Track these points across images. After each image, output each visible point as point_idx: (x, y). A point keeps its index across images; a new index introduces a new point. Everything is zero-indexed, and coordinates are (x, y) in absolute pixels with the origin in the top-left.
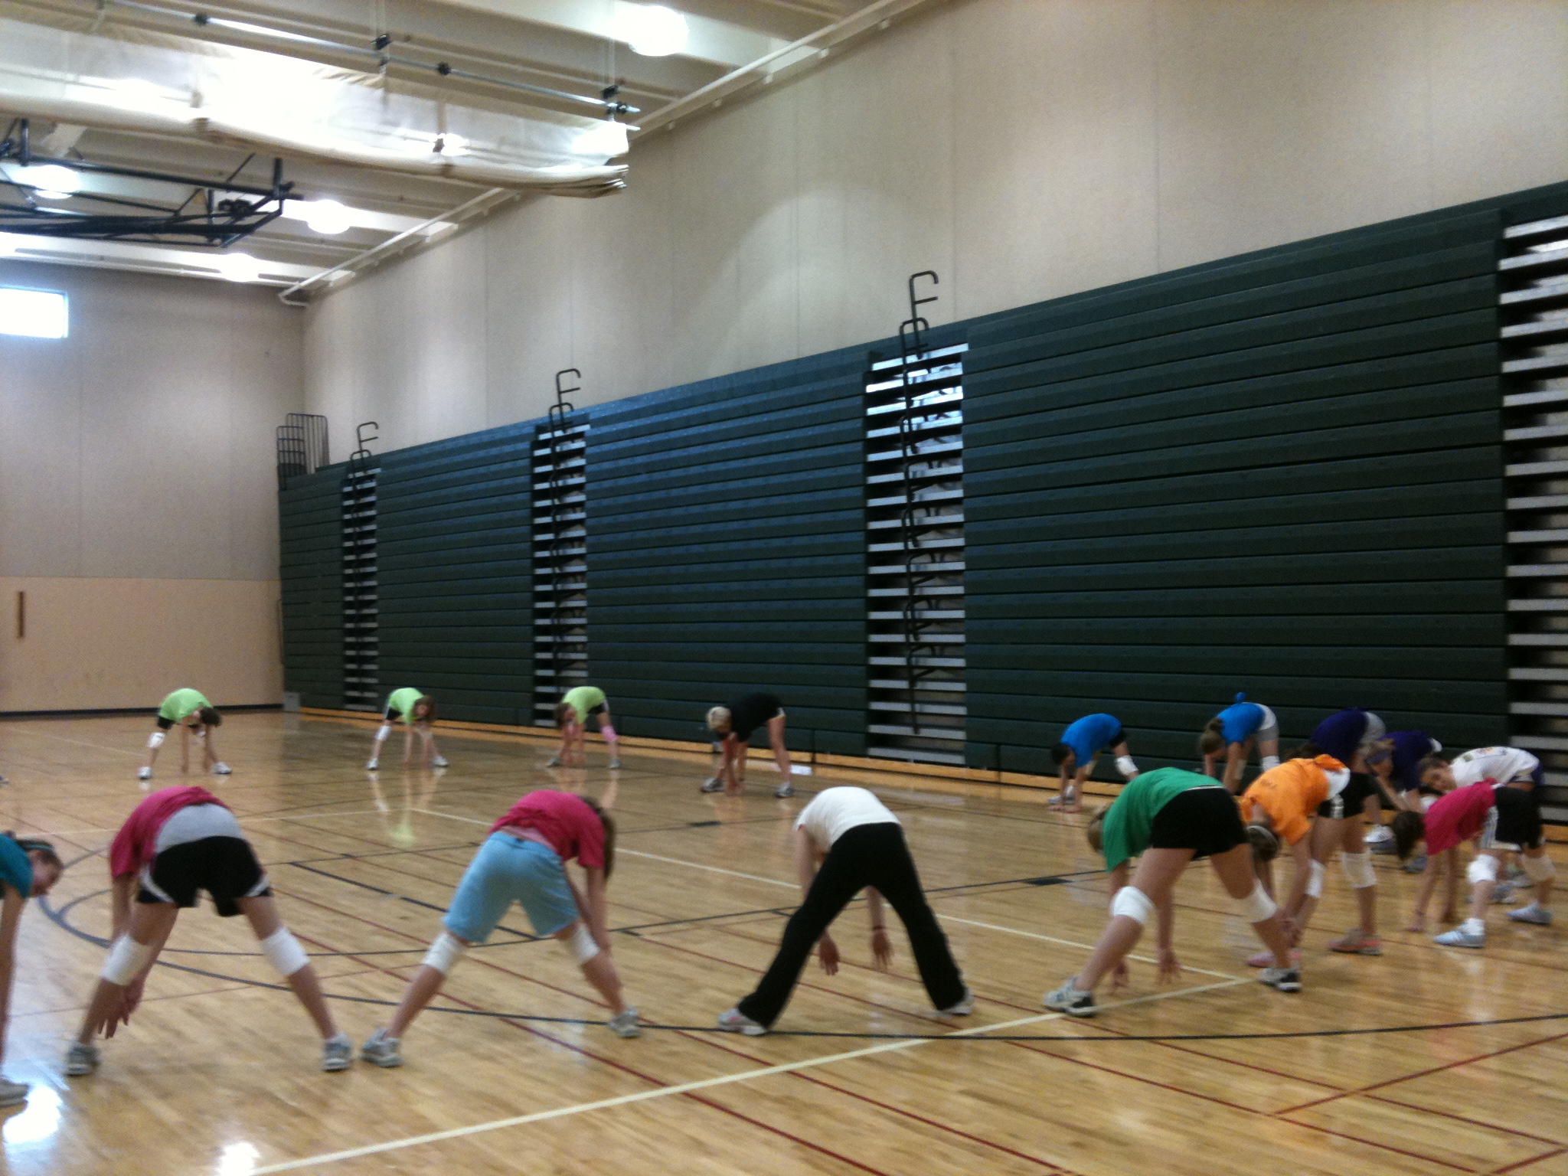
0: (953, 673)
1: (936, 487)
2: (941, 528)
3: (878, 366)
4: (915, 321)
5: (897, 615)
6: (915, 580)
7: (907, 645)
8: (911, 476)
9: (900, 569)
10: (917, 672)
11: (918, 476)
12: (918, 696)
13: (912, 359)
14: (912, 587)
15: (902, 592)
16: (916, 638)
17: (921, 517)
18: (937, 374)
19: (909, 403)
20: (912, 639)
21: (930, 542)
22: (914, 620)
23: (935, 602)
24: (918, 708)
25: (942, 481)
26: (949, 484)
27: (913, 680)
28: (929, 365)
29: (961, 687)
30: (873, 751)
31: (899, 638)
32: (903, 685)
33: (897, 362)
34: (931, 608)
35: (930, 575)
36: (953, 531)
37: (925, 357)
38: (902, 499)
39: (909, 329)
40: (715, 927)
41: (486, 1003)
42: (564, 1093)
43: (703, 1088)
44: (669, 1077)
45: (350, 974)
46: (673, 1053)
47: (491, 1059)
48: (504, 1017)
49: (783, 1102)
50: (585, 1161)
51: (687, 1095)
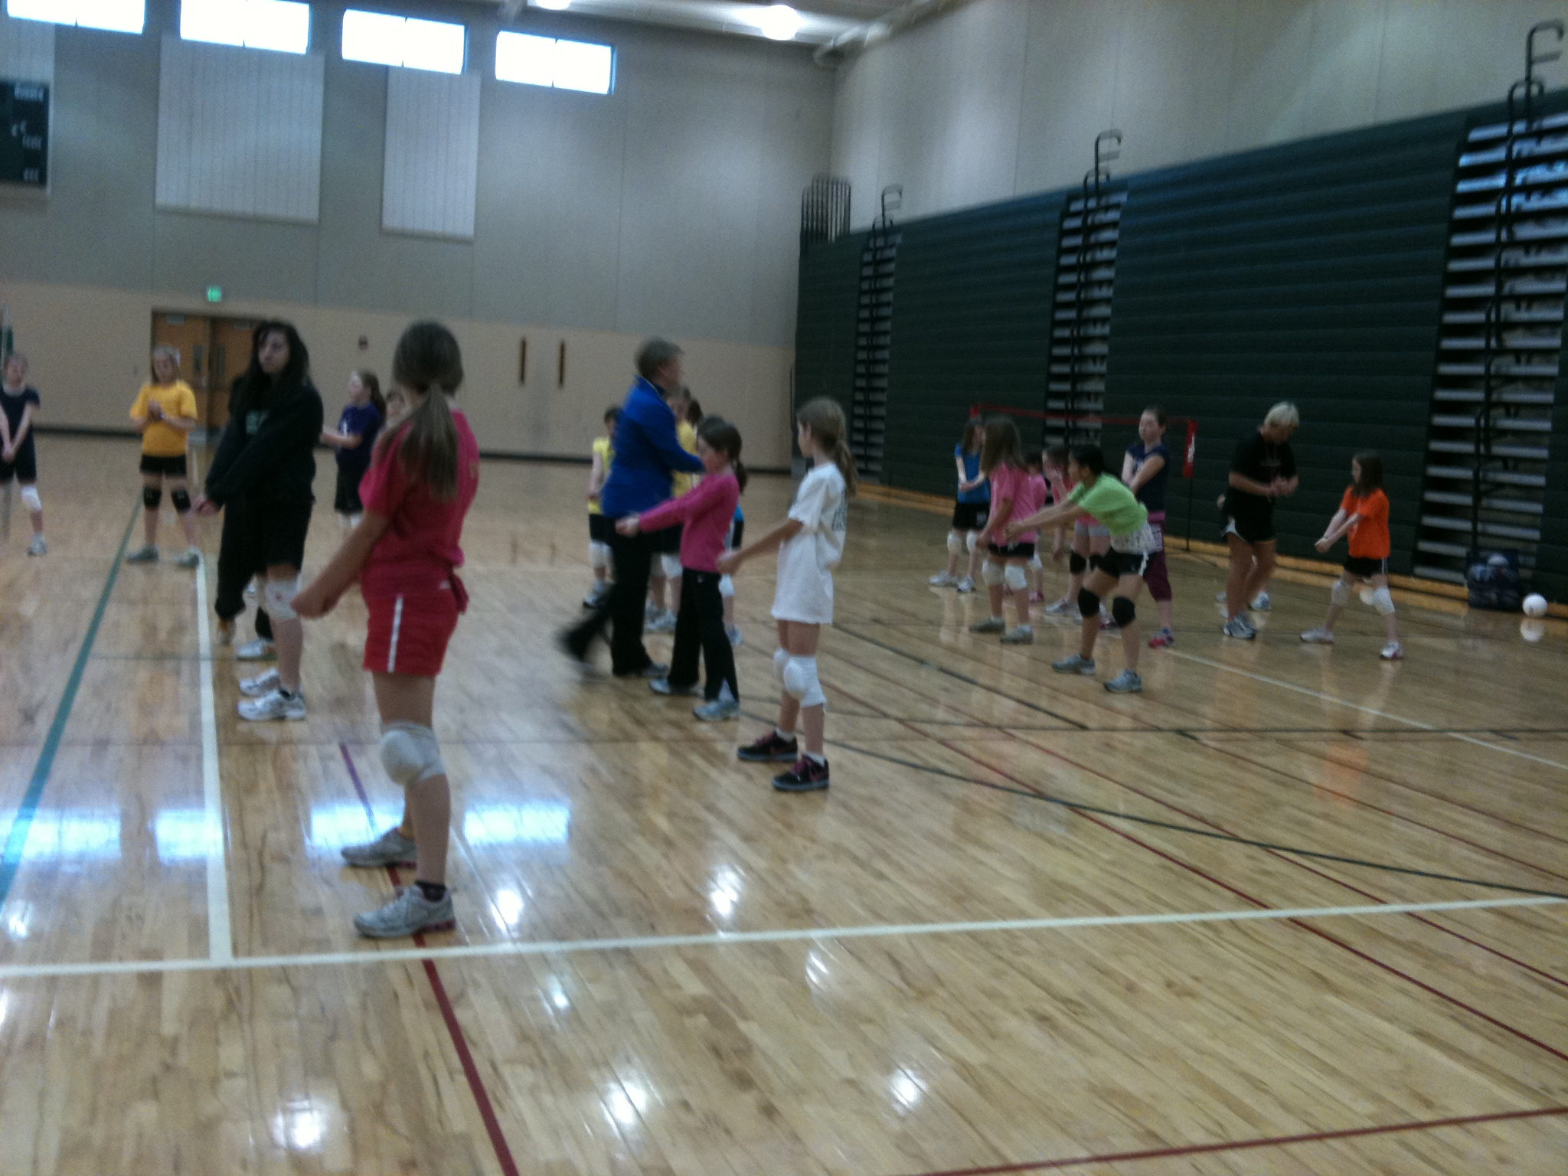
0: (1527, 492)
1: (1530, 277)
2: (1531, 326)
3: (1476, 135)
4: (1528, 83)
5: (1468, 421)
6: (1493, 383)
7: (1477, 455)
8: (1503, 263)
9: (1478, 369)
10: (1483, 487)
11: (1512, 262)
12: (1481, 514)
13: (1519, 127)
14: (1489, 391)
15: (1477, 395)
16: (1488, 448)
17: (1511, 312)
18: (1548, 146)
19: (1511, 179)
20: (1482, 449)
21: (1517, 340)
22: (1488, 429)
23: (1514, 409)
24: (1480, 527)
25: (1539, 271)
26: (1547, 275)
27: (1478, 497)
28: (1540, 135)
29: (1538, 508)
30: (1420, 570)
31: (1468, 448)
32: (1467, 500)
33: (1501, 130)
34: (1508, 415)
35: (1511, 379)
36: (1547, 330)
37: (1535, 126)
38: (1488, 290)
39: (1520, 92)
40: (1278, 740)
41: (1050, 789)
42: (1155, 898)
43: (1312, 917)
44: (1270, 898)
45: (904, 739)
46: (1267, 873)
47: (1068, 849)
48: (1072, 806)
49: (1412, 948)
50: (1196, 979)
51: (1296, 922)
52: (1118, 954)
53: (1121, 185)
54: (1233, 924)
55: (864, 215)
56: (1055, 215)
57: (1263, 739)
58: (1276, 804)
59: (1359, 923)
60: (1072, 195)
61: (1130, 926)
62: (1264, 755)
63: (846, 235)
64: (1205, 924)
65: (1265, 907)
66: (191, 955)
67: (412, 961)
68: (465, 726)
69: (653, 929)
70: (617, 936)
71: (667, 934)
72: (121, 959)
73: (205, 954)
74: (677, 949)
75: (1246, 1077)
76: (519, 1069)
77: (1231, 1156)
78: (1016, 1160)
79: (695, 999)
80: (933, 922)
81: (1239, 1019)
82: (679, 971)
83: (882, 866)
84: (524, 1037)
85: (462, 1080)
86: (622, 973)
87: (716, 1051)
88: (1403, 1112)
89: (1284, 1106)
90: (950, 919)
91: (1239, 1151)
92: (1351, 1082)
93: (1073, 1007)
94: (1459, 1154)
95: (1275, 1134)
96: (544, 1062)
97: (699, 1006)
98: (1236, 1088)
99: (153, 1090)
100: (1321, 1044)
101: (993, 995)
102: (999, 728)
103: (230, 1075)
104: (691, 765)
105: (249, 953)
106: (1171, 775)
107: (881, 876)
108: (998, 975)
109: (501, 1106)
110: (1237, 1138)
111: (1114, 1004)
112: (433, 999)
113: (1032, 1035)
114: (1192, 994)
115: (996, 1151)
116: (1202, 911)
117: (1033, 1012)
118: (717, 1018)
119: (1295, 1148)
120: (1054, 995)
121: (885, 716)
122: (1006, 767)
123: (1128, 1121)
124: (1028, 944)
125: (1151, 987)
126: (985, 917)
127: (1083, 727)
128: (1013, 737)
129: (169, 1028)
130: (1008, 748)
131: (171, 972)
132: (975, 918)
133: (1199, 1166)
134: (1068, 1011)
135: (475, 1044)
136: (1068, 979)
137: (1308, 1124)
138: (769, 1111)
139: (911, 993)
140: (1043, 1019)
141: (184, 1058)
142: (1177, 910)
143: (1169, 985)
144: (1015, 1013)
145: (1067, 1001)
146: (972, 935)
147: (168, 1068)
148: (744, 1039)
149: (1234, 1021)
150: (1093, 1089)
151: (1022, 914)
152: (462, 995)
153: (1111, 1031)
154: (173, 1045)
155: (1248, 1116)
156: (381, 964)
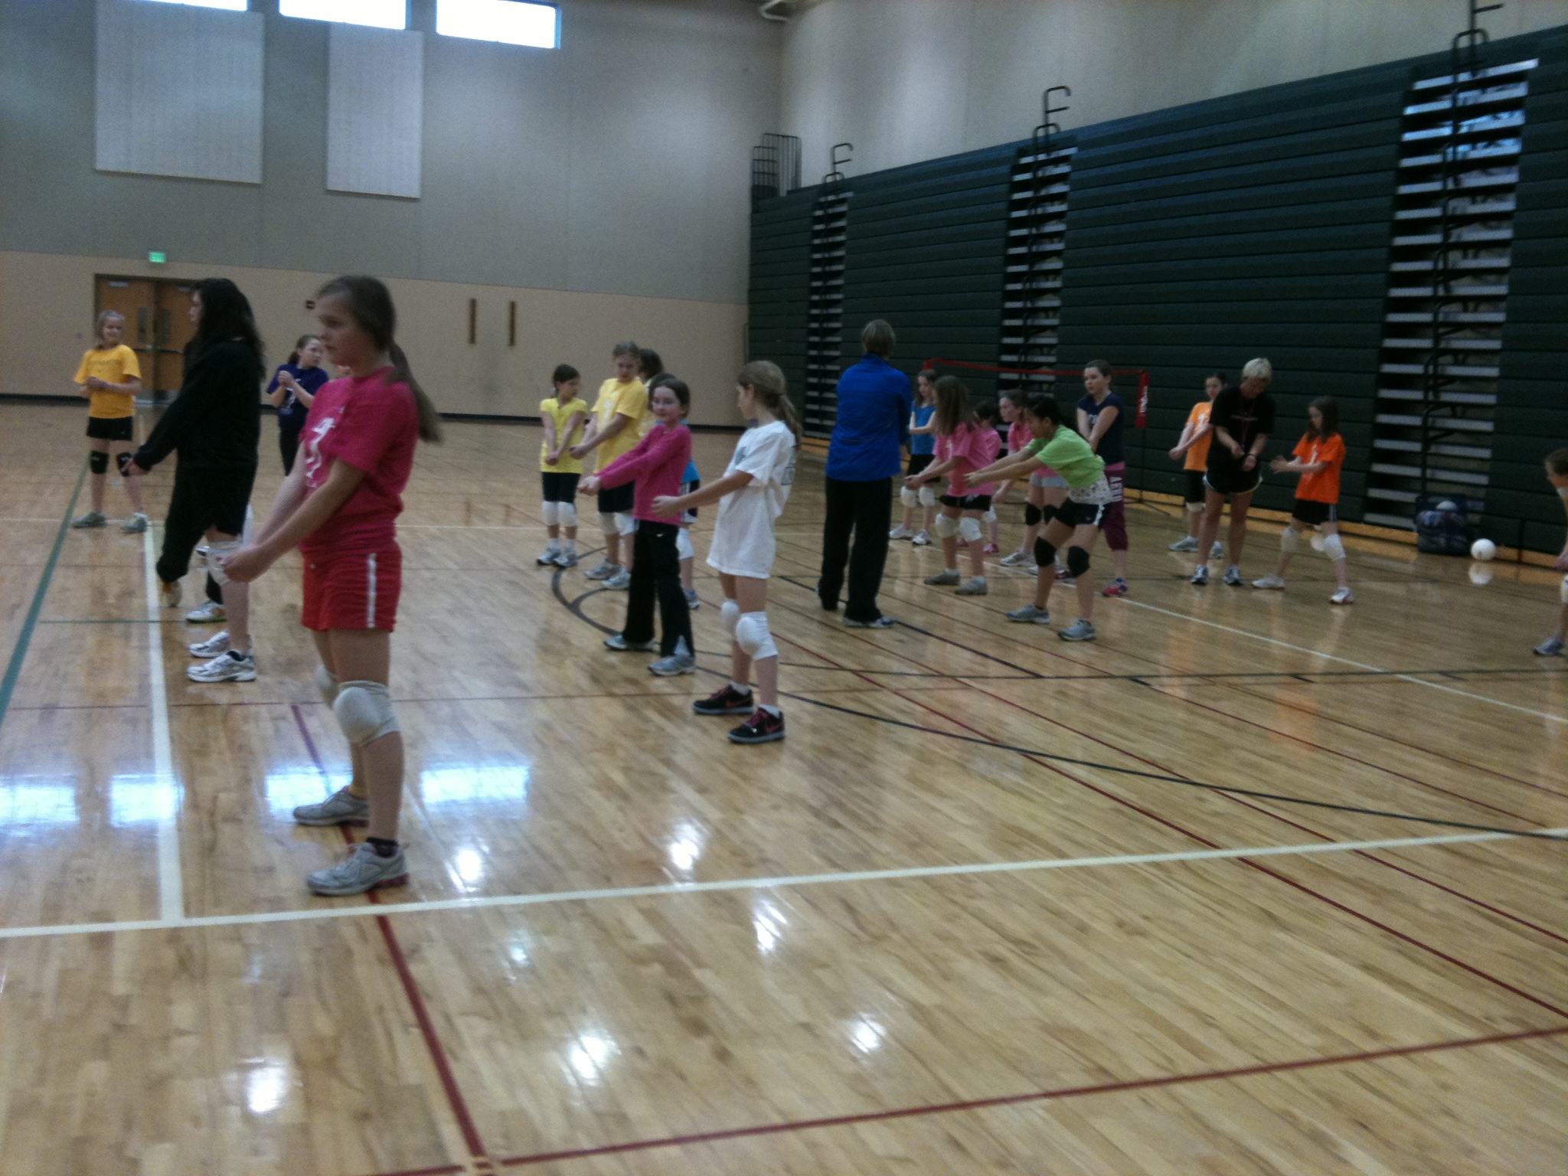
0: (1475, 438)
1: (1476, 226)
2: (1478, 274)
3: (1421, 85)
4: (1472, 32)
5: (1416, 369)
6: (1441, 330)
7: (1424, 402)
8: (1450, 212)
9: (1425, 317)
10: (1432, 434)
11: (1459, 212)
12: (1430, 460)
13: (1464, 77)
14: (1437, 339)
15: (1426, 343)
16: (1436, 395)
17: (1458, 261)
18: (1493, 95)
19: (1456, 128)
20: (1431, 397)
21: (1464, 288)
22: (1436, 376)
23: (1462, 357)
24: (1429, 473)
25: (1486, 220)
26: (1494, 223)
27: (1427, 442)
28: (1484, 84)
29: (1485, 453)
30: (1370, 517)
31: (1417, 395)
32: (1416, 447)
33: (1446, 80)
34: (1456, 363)
35: (1460, 327)
36: (1492, 278)
37: (1480, 76)
38: (1435, 239)
39: (1464, 42)
40: (1230, 685)
41: (1003, 736)
42: (1105, 840)
43: (1261, 856)
44: (1219, 839)
45: (859, 690)
46: (1217, 814)
47: (1021, 795)
48: (1025, 753)
49: (1358, 884)
50: (1146, 918)
51: (1244, 861)
52: (1069, 895)
53: (1069, 139)
54: (1183, 864)
55: (814, 171)
56: (1005, 169)
57: (1214, 684)
58: (1227, 747)
59: (1307, 861)
60: (1022, 149)
61: (1081, 868)
62: (1216, 699)
63: (797, 191)
64: (1157, 865)
65: (1214, 847)
66: (144, 918)
67: (365, 917)
68: (418, 685)
69: (608, 881)
70: (572, 889)
71: (624, 886)
72: (71, 922)
73: (155, 915)
74: (632, 899)
75: (1194, 1011)
76: (475, 1021)
77: (1180, 1089)
78: (967, 1097)
79: (651, 949)
80: (887, 868)
81: (1189, 957)
82: (635, 922)
83: (835, 814)
84: (479, 990)
85: (416, 1032)
86: (577, 925)
87: (671, 998)
88: (1349, 1043)
89: (1233, 1041)
90: (903, 865)
91: (1189, 1085)
92: (1298, 1016)
93: (1027, 949)
94: (1403, 1082)
95: (1221, 1066)
96: (498, 1013)
97: (655, 955)
98: (1184, 1023)
99: (103, 1049)
100: (1270, 980)
101: (945, 938)
102: (954, 678)
103: (182, 1033)
104: (646, 720)
105: (201, 913)
106: (1124, 721)
107: (836, 825)
108: (951, 918)
109: (456, 1058)
110: (1185, 1070)
111: (1065, 943)
112: (387, 956)
113: (985, 977)
114: (1141, 933)
115: (947, 1089)
116: (1152, 852)
117: (985, 954)
118: (672, 967)
119: (1243, 1081)
120: (1006, 936)
121: (842, 668)
122: (960, 718)
123: (1077, 1057)
124: (982, 887)
125: (1102, 926)
126: (938, 863)
127: (1038, 676)
128: (967, 687)
129: (120, 988)
130: (961, 697)
131: (123, 933)
132: (927, 863)
133: (1147, 1099)
134: (1021, 953)
135: (427, 996)
136: (1020, 921)
137: (1257, 1057)
138: (723, 1055)
139: (865, 938)
140: (996, 961)
141: (135, 1018)
142: (1128, 852)
143: (1120, 924)
144: (968, 955)
145: (1019, 942)
146: (926, 879)
147: (119, 1027)
148: (698, 985)
149: (1181, 956)
150: (1045, 1028)
151: (976, 859)
152: (415, 950)
153: (1063, 970)
154: (123, 1004)
155: (1196, 1050)
156: (335, 919)
